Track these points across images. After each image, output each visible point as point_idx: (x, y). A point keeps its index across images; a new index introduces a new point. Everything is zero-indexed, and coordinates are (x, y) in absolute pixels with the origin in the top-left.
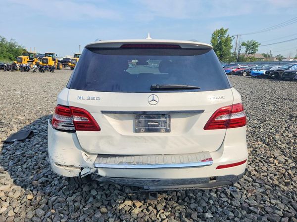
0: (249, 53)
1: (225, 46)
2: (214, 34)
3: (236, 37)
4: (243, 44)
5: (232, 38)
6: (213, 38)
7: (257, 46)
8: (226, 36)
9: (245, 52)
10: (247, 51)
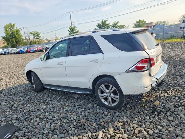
0: (36, 39)
1: (17, 35)
2: (5, 27)
3: (23, 29)
4: (31, 33)
5: (20, 30)
6: (6, 30)
7: (40, 34)
8: (15, 28)
9: (33, 38)
10: (34, 37)
